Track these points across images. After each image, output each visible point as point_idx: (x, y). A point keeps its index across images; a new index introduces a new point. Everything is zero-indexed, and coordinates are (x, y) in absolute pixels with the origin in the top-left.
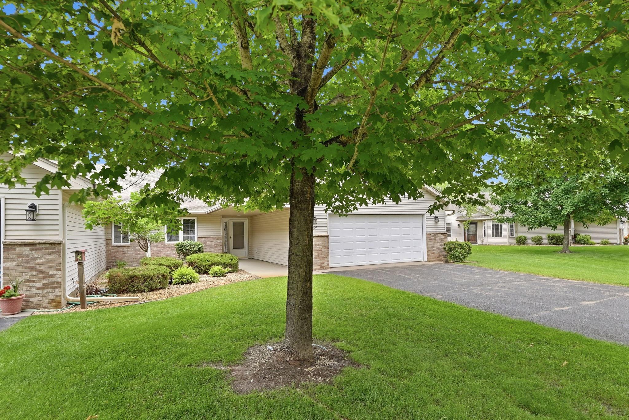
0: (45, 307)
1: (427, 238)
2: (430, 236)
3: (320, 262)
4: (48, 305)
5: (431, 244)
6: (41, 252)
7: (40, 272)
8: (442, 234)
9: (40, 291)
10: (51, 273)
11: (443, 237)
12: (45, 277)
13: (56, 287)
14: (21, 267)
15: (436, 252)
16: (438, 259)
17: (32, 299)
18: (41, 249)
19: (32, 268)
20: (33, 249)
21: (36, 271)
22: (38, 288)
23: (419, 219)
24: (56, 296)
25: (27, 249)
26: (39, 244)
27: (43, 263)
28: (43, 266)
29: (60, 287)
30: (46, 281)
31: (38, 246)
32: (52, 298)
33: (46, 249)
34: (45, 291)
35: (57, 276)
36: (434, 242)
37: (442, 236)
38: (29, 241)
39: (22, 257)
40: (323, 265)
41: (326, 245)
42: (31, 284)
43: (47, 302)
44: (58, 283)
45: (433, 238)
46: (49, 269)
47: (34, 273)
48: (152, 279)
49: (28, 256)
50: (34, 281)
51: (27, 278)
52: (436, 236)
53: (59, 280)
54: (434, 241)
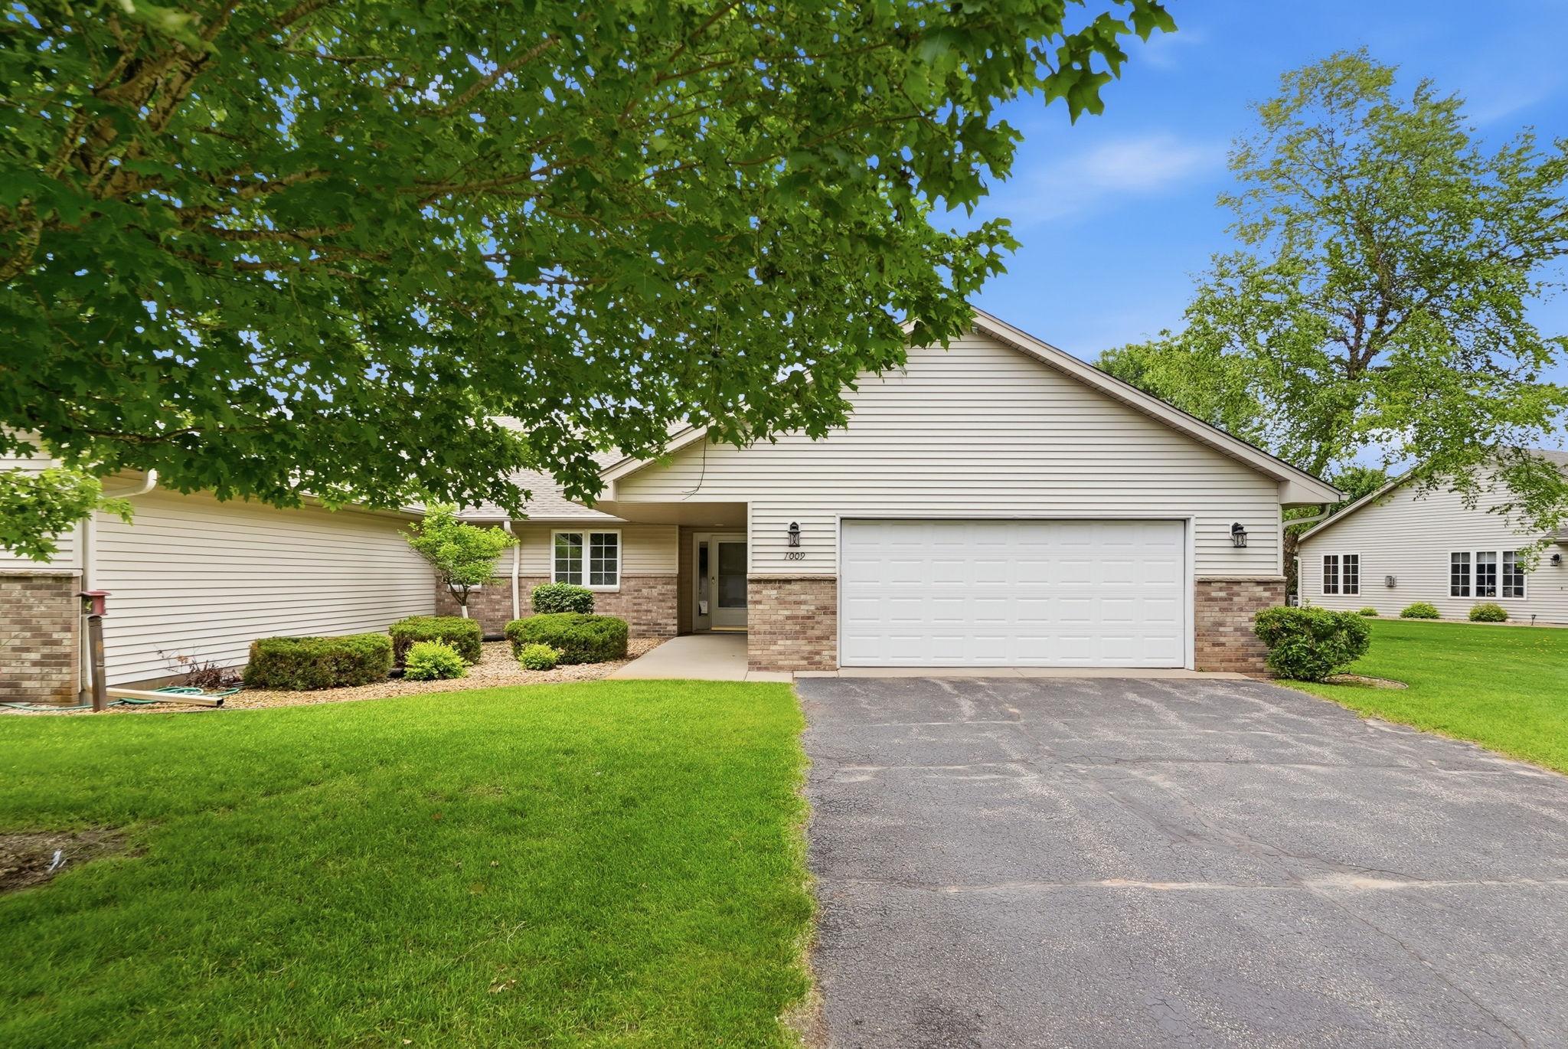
0: (46, 702)
1: (1198, 594)
2: (1207, 588)
3: (809, 648)
4: (50, 698)
5: (1212, 615)
6: (39, 593)
7: (37, 632)
8: (1259, 583)
9: (37, 670)
10: (55, 636)
11: (1267, 594)
12: (45, 644)
13: (62, 664)
14: (7, 621)
15: (1232, 641)
16: (1239, 661)
17: (26, 684)
18: (40, 588)
19: (24, 623)
20: (26, 588)
21: (31, 630)
22: (35, 664)
23: (1174, 534)
24: (63, 682)
25: (18, 586)
26: (37, 577)
27: (43, 616)
28: (43, 622)
29: (69, 665)
30: (46, 650)
31: (35, 582)
32: (57, 684)
33: (48, 587)
34: (46, 670)
35: (66, 642)
36: (1222, 610)
37: (1259, 591)
38: (18, 571)
39: (9, 602)
40: (817, 658)
41: (828, 603)
42: (25, 655)
43: (47, 691)
44: (67, 656)
45: (1223, 594)
46: (51, 628)
47: (28, 634)
48: (314, 663)
49: (19, 601)
50: (28, 650)
51: (17, 643)
52: (1236, 588)
53: (68, 650)
54: (1225, 604)
